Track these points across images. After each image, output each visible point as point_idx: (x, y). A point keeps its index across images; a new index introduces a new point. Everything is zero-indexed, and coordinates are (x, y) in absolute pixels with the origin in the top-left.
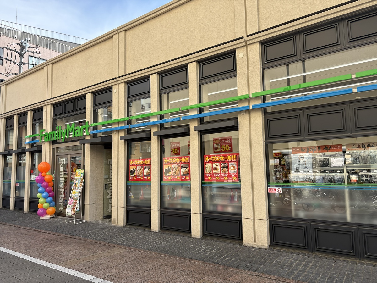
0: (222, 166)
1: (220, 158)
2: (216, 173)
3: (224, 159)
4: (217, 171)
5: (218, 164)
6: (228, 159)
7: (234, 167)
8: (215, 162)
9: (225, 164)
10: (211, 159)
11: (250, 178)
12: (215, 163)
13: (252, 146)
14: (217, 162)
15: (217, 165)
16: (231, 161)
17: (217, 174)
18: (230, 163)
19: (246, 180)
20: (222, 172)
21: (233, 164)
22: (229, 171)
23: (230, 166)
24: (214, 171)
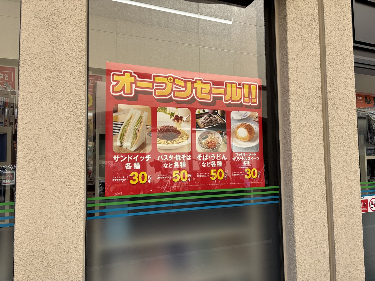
0: (200, 121)
1: (193, 87)
2: (174, 155)
3: (210, 93)
4: (175, 145)
5: (181, 112)
6: (228, 97)
7: (250, 129)
8: (170, 102)
9: (217, 117)
10: (150, 85)
11: (323, 171)
12: (169, 110)
13: (328, 59)
14: (180, 104)
15: (178, 119)
16: (240, 107)
17: (178, 157)
18: (234, 115)
19: (312, 179)
20: (199, 149)
21: (248, 119)
22: (233, 144)
23: (233, 125)
24: (162, 144)
